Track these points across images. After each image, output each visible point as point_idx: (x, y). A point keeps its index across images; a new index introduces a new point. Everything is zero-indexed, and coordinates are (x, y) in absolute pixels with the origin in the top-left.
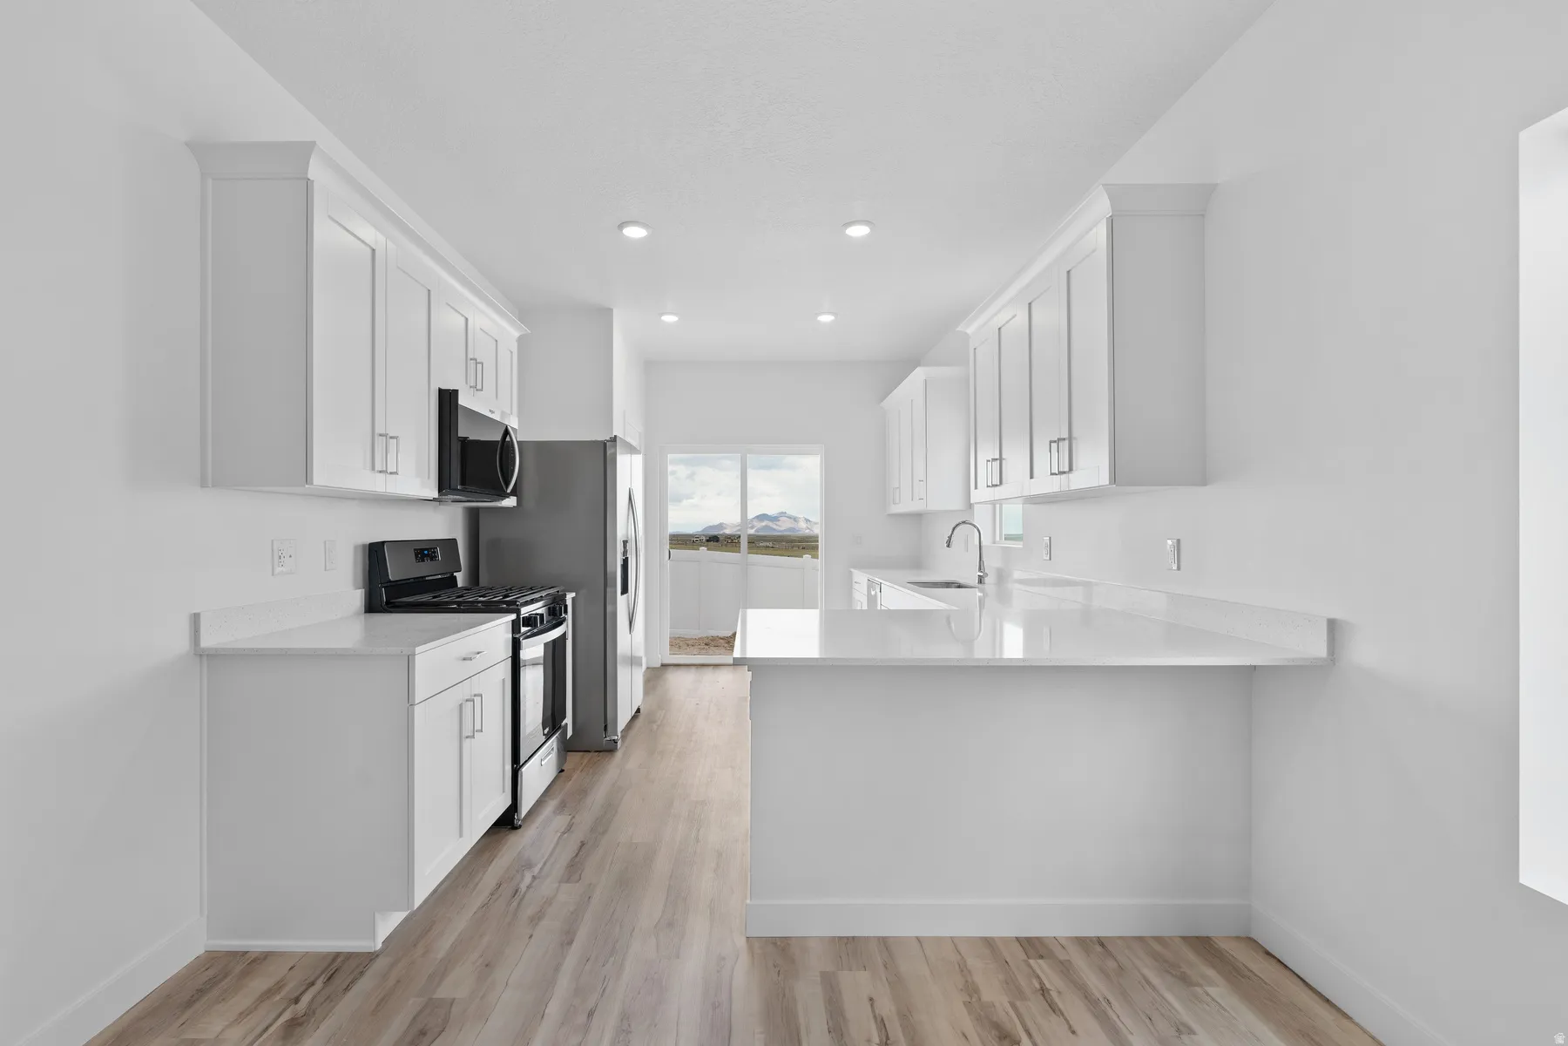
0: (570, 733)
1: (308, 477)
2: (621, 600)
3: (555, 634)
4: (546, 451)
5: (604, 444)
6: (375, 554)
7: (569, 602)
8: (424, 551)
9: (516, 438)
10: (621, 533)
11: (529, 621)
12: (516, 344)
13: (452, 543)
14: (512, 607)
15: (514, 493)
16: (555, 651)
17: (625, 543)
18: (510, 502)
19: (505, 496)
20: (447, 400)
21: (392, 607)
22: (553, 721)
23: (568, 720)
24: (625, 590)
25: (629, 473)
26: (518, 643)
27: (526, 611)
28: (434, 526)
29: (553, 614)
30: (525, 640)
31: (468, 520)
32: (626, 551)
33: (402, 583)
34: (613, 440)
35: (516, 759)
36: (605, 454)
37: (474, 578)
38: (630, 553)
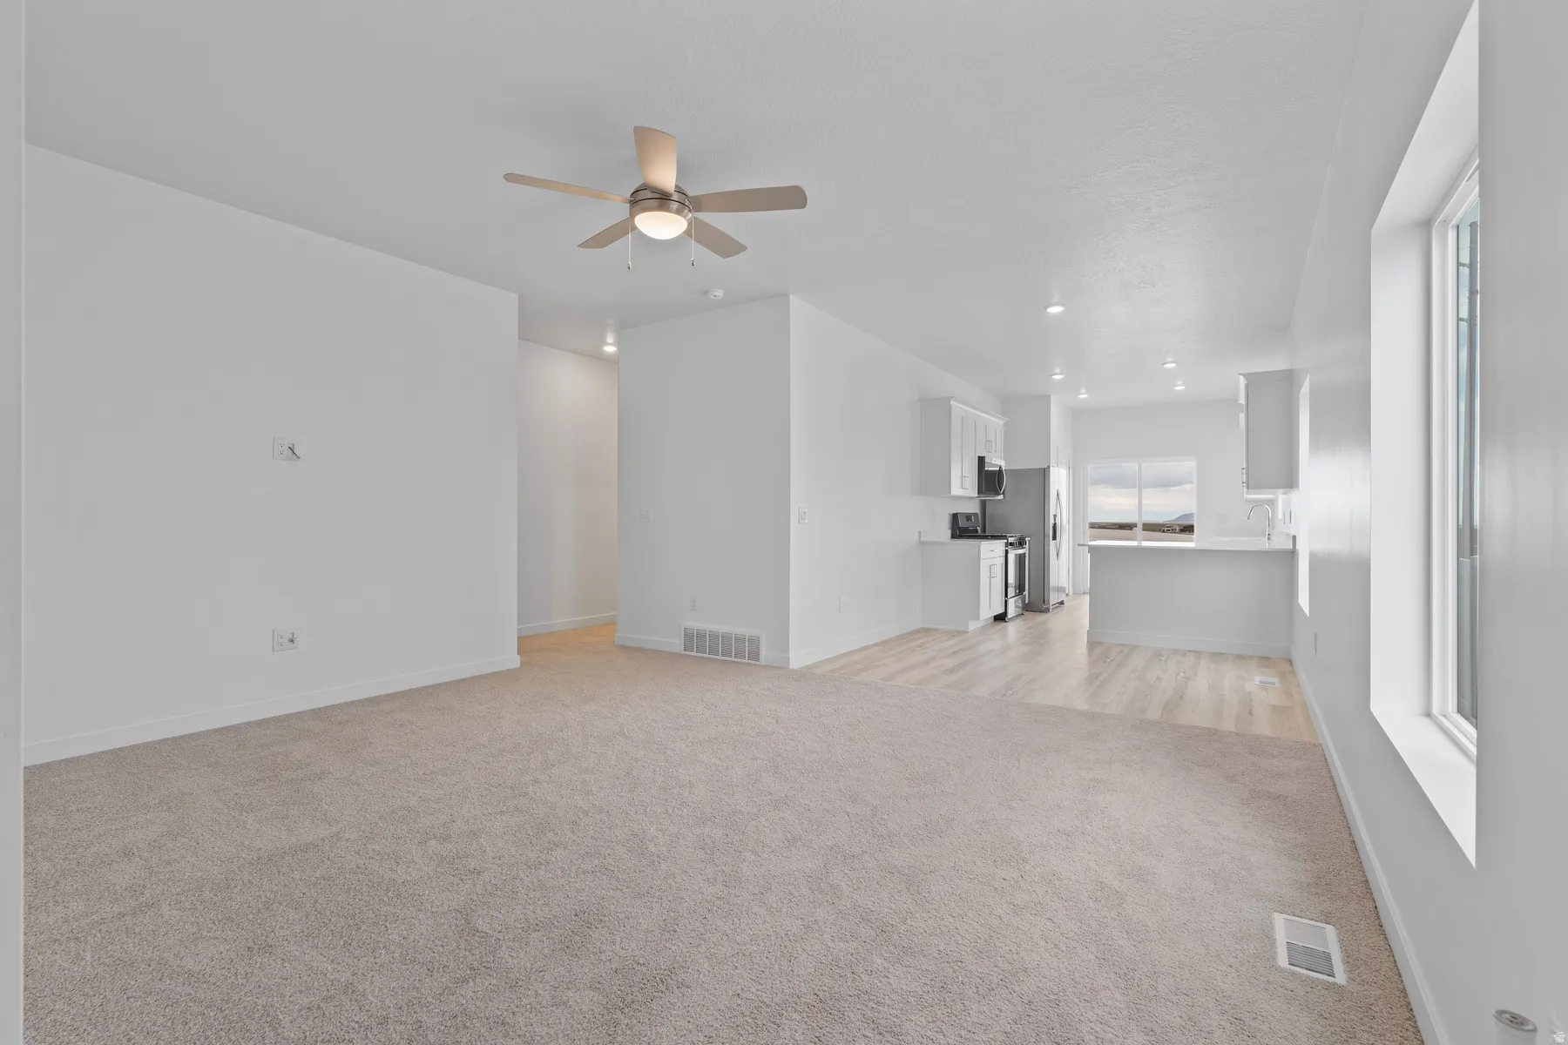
0: (1027, 602)
1: (950, 493)
2: (1052, 543)
3: (1021, 551)
4: (1017, 474)
5: (1044, 469)
6: (955, 517)
7: (1027, 543)
8: (968, 517)
9: (1004, 469)
10: (1052, 513)
11: (1011, 544)
12: (1003, 426)
13: (976, 515)
14: (1004, 538)
15: (1003, 493)
16: (1021, 558)
17: (1055, 516)
18: (1001, 497)
19: (1000, 494)
20: (981, 460)
21: (960, 537)
22: (1020, 588)
23: (1026, 593)
24: (1054, 538)
25: (1059, 480)
26: (1007, 552)
27: (1011, 540)
28: (973, 508)
29: (1021, 543)
30: (1010, 552)
31: (983, 504)
32: (1055, 520)
33: (963, 529)
34: (1049, 467)
35: (1006, 596)
36: (1044, 474)
37: (984, 530)
38: (1058, 521)
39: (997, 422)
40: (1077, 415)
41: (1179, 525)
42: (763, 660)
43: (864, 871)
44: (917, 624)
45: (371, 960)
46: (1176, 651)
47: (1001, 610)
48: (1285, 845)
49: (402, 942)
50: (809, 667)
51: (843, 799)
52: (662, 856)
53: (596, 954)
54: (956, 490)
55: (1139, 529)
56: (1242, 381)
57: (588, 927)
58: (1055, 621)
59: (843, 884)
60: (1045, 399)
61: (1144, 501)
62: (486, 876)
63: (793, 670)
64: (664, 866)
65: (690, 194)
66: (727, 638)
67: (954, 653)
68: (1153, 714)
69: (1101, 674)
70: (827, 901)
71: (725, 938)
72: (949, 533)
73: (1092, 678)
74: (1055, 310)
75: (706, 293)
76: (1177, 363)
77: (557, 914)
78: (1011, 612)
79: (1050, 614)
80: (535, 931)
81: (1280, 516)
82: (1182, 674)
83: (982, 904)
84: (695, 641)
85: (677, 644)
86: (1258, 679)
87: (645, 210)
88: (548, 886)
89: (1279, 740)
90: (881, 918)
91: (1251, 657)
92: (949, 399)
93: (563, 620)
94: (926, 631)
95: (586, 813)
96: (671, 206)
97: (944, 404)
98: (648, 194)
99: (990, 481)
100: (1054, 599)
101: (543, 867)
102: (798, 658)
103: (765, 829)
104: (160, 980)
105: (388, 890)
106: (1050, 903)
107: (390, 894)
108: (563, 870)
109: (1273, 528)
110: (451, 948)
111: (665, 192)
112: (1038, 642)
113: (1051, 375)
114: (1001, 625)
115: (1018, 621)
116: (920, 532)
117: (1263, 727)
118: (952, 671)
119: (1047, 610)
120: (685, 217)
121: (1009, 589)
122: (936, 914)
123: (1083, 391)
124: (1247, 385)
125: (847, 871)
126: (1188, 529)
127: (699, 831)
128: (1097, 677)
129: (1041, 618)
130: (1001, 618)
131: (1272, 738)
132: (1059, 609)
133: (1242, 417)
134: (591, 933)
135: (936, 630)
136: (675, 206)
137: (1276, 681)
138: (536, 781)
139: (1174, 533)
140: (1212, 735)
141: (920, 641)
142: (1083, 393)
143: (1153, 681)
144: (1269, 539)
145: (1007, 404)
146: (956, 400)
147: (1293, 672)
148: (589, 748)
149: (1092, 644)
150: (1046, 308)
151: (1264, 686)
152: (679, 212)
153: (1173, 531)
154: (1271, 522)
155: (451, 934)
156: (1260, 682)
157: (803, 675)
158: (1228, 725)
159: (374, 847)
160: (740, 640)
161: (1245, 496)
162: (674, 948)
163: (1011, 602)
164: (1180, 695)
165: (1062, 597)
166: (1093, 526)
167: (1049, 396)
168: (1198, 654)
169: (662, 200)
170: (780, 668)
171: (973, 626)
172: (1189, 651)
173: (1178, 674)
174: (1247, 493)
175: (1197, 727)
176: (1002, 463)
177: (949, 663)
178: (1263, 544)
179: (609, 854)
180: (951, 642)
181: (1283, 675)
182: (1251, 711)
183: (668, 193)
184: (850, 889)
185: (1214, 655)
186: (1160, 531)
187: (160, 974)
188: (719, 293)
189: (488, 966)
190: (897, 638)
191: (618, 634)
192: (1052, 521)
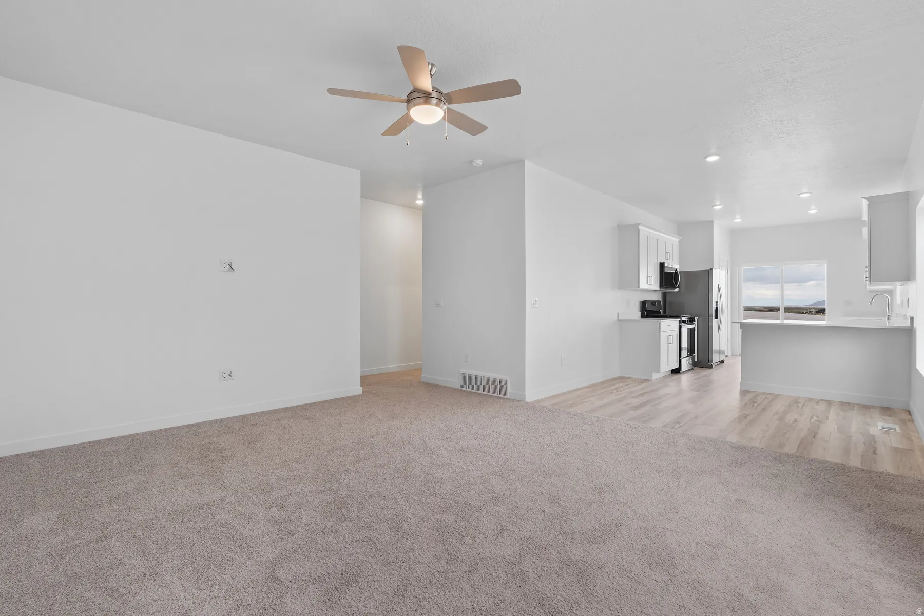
0: (696, 360)
1: (639, 287)
2: (714, 321)
3: (691, 326)
4: (688, 274)
5: (708, 271)
6: (643, 303)
7: (696, 320)
8: (653, 303)
9: (678, 270)
10: (715, 300)
11: (684, 321)
12: (678, 243)
13: (659, 302)
14: (678, 317)
15: (678, 287)
16: (691, 331)
17: (717, 302)
18: (677, 290)
19: (675, 288)
20: (662, 265)
21: (647, 316)
22: (691, 351)
23: (695, 354)
24: (716, 317)
25: (719, 278)
26: (680, 327)
27: (683, 319)
28: (657, 297)
29: (691, 321)
30: (683, 326)
31: (665, 295)
32: (717, 305)
33: (649, 311)
34: (712, 269)
35: (680, 356)
36: (708, 274)
37: (665, 312)
38: (719, 306)
39: (675, 240)
40: (734, 234)
41: (815, 309)
42: (508, 396)
43: (547, 561)
44: (617, 375)
45: (208, 593)
46: (810, 400)
47: (676, 366)
48: (911, 577)
49: (231, 582)
50: (538, 401)
51: (543, 500)
52: (410, 534)
53: (345, 607)
54: (643, 285)
55: (782, 312)
56: (865, 203)
57: (347, 585)
58: (716, 374)
59: (530, 571)
60: (711, 223)
61: (785, 292)
62: (296, 538)
63: (527, 403)
64: (409, 542)
65: (444, 92)
66: (487, 380)
67: (640, 394)
68: (791, 448)
69: (749, 415)
70: (516, 584)
71: (436, 606)
72: (639, 314)
73: (743, 417)
74: (712, 159)
75: (471, 162)
76: (810, 193)
77: (330, 572)
78: (685, 366)
79: (713, 369)
80: (313, 583)
81: (898, 302)
82: (815, 418)
83: (635, 602)
84: (468, 380)
85: (456, 383)
86: (880, 425)
87: (415, 105)
88: (331, 549)
89: (901, 477)
90: (553, 604)
91: (873, 407)
92: (639, 224)
93: (393, 365)
94: (622, 379)
95: (371, 496)
96: (432, 101)
97: (635, 228)
98: (416, 95)
99: (668, 278)
100: (716, 358)
101: (332, 534)
102: (530, 396)
103: (484, 520)
104: (89, 591)
105: (236, 542)
106: (692, 608)
107: (236, 545)
108: (344, 537)
109: (892, 311)
110: (257, 591)
111: (427, 92)
112: (703, 389)
113: (713, 206)
114: (676, 376)
115: (689, 374)
116: (618, 313)
117: (886, 465)
118: (637, 408)
119: (711, 367)
120: (441, 108)
121: (682, 352)
122: (597, 606)
123: (738, 216)
124: (869, 206)
125: (535, 560)
126: (822, 311)
127: (438, 517)
128: (745, 417)
129: (706, 372)
130: (676, 371)
131: (894, 476)
132: (718, 366)
133: (865, 231)
134: (347, 590)
135: (629, 378)
136: (434, 101)
137: (897, 427)
138: (348, 471)
139: (812, 314)
140: (840, 470)
141: (617, 386)
142: (738, 218)
143: (791, 422)
144: (888, 319)
145: (682, 228)
146: (644, 226)
147: (912, 421)
148: (386, 450)
149: (744, 393)
150: (706, 157)
151: (886, 431)
152: (437, 105)
153: (811, 313)
154: (890, 306)
155: (261, 579)
156: (883, 427)
157: (532, 407)
158: (855, 461)
159: (240, 509)
160: (494, 381)
161: (868, 287)
162: (399, 610)
163: (684, 361)
164: (814, 434)
165: (722, 358)
166: (748, 309)
167: (712, 222)
168: (829, 403)
169: (426, 97)
170: (518, 402)
171: (655, 376)
172: (821, 400)
173: (812, 418)
174: (870, 285)
175: (827, 461)
176: (677, 267)
177: (636, 401)
178: (886, 324)
179: (376, 529)
180: (641, 386)
181: (903, 422)
182: (875, 451)
183: (429, 93)
184: (534, 575)
185: (842, 404)
186: (800, 313)
187: (91, 587)
188: (480, 162)
189: (275, 608)
190: (603, 383)
191: (423, 375)
192: (714, 306)
